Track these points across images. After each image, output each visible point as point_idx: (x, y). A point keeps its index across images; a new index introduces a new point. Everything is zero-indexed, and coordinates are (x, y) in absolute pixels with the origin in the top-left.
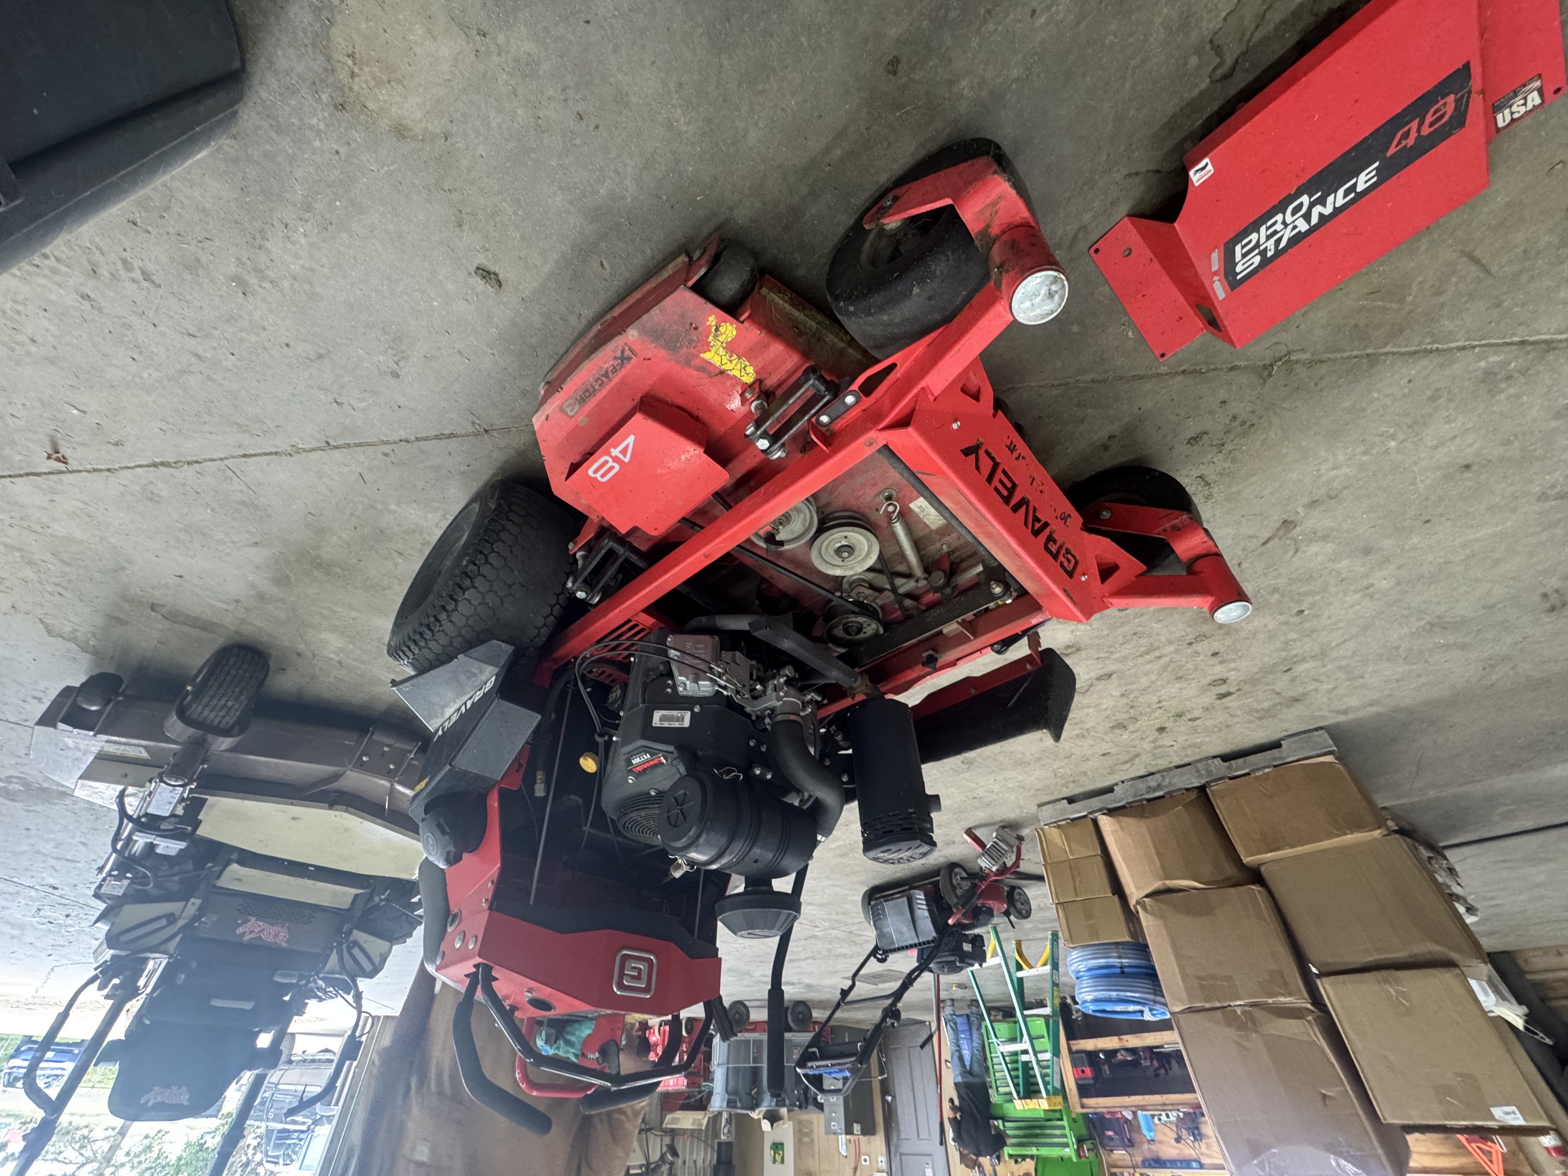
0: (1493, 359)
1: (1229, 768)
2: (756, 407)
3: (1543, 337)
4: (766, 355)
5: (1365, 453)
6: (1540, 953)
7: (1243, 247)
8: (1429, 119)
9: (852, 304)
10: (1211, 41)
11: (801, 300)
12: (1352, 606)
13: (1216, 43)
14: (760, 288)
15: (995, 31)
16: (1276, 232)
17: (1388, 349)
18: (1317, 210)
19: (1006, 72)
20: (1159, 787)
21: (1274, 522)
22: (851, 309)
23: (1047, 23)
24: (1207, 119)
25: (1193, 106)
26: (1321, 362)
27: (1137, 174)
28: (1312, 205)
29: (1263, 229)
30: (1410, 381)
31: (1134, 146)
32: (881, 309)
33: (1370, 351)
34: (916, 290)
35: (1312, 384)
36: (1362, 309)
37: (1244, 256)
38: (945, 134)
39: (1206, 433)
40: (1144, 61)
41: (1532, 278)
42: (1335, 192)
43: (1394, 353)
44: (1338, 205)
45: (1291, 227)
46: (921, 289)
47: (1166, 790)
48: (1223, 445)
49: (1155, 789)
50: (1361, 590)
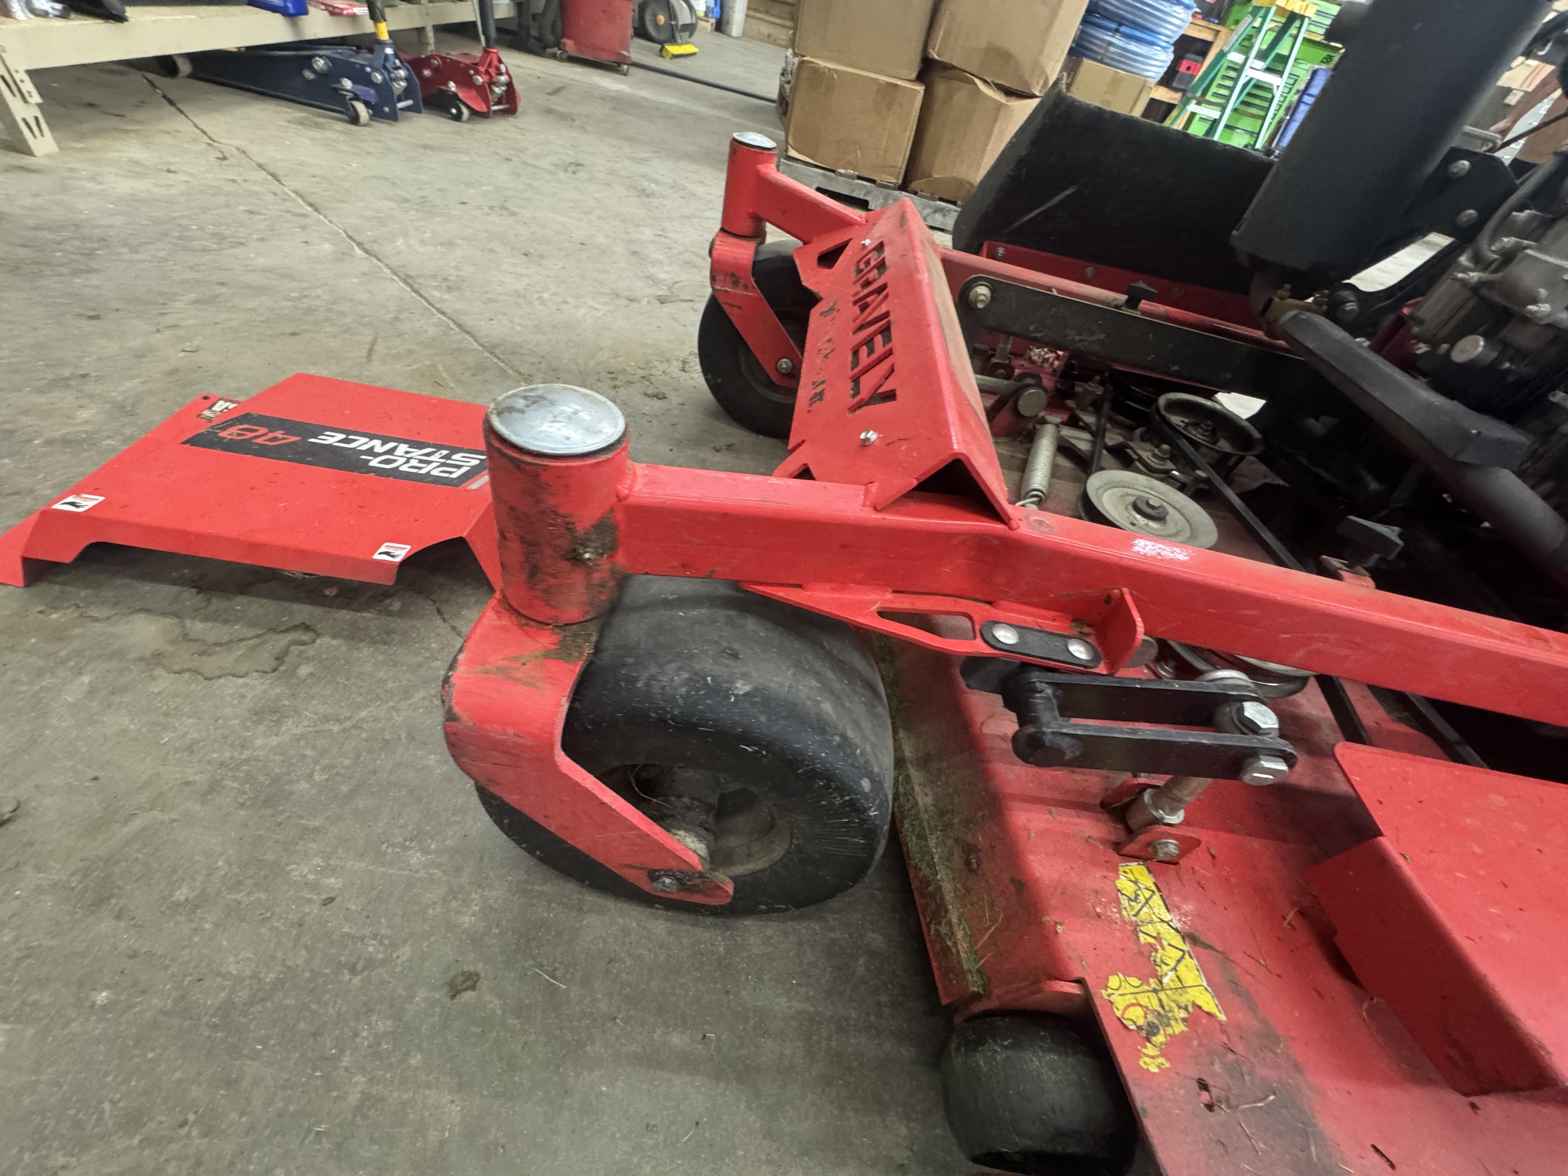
0: (437, 294)
1: (867, 193)
2: (1173, 811)
3: (403, 286)
4: (1075, 879)
5: (566, 302)
6: (779, 41)
7: (451, 473)
8: (250, 435)
9: (859, 791)
10: (275, 670)
11: (919, 902)
12: (681, 232)
13: (274, 663)
14: (977, 997)
15: (375, 936)
16: (421, 461)
17: (476, 346)
18: (379, 449)
19: (422, 874)
20: (937, 210)
21: (668, 308)
22: (866, 784)
23: (333, 871)
24: (358, 611)
25: (354, 635)
26: (520, 373)
27: (454, 628)
28: (377, 455)
29: (423, 471)
30: (491, 320)
31: (427, 654)
32: (822, 727)
33: (486, 354)
34: (742, 687)
35: (542, 365)
36: (458, 381)
37: (459, 467)
38: (547, 888)
39: (646, 394)
40: (326, 719)
41: (363, 317)
42: (354, 449)
43: (476, 341)
44: (367, 440)
45: (409, 455)
46: (731, 681)
47: (932, 202)
48: (643, 377)
49: (941, 210)
50: (665, 237)
